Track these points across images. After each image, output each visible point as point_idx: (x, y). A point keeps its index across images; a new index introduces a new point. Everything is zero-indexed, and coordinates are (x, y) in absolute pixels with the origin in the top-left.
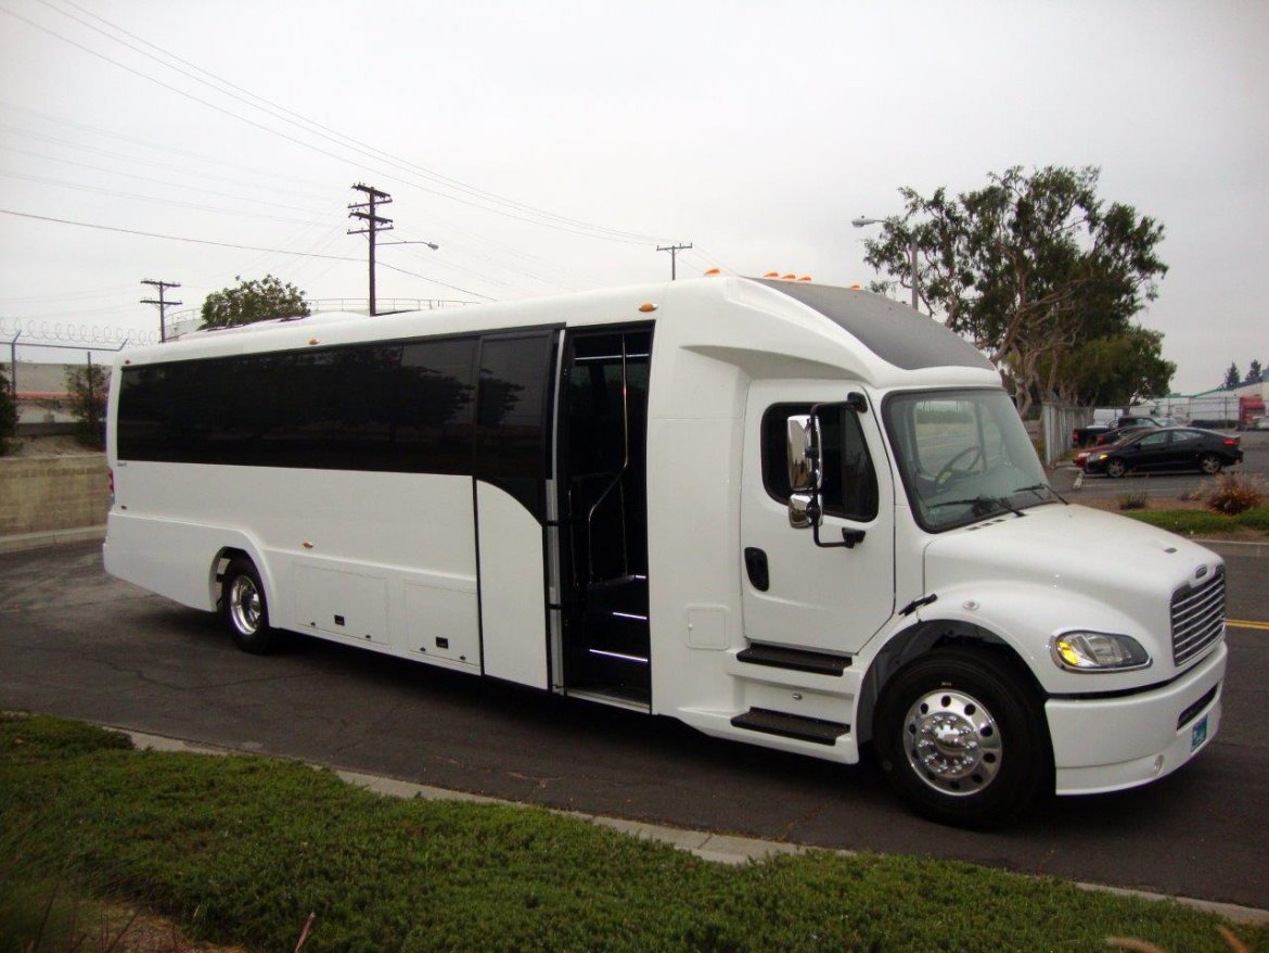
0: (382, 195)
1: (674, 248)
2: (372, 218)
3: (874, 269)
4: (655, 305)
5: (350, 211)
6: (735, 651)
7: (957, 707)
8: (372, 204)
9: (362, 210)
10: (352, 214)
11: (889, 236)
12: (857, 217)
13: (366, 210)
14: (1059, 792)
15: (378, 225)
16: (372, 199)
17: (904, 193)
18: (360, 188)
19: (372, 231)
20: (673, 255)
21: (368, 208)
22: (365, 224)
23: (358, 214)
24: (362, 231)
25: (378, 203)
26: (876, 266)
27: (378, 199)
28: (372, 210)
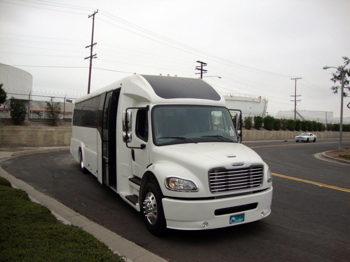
0: (205, 64)
1: (296, 79)
2: (202, 70)
3: (334, 82)
5: (196, 68)
6: (129, 177)
8: (202, 66)
9: (199, 68)
10: (196, 69)
11: (340, 72)
12: (325, 66)
13: (200, 68)
14: (167, 227)
15: (203, 72)
16: (202, 65)
17: (344, 59)
18: (198, 62)
19: (202, 73)
20: (296, 81)
21: (201, 67)
22: (200, 71)
23: (198, 69)
24: (199, 73)
25: (203, 66)
26: (335, 81)
27: (203, 65)
28: (202, 68)
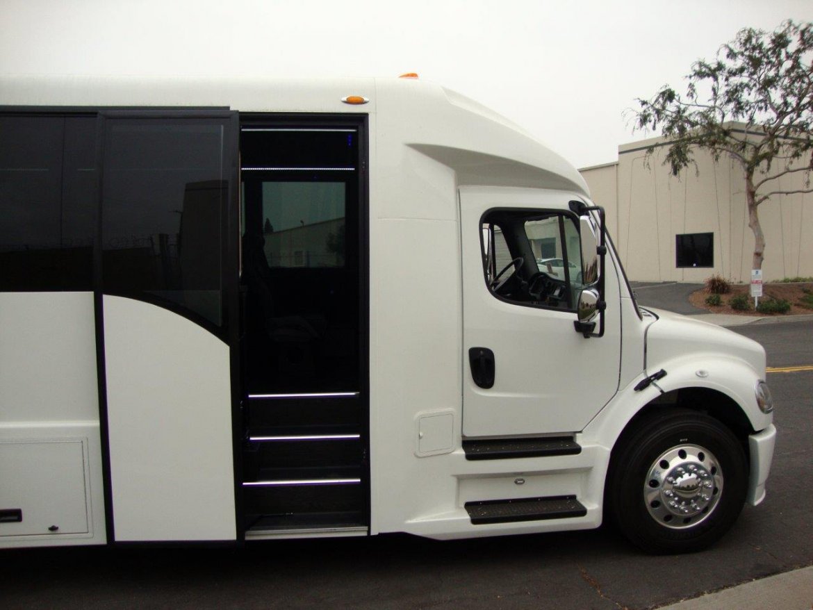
4: (366, 99)
7: (692, 458)
14: (756, 503)
